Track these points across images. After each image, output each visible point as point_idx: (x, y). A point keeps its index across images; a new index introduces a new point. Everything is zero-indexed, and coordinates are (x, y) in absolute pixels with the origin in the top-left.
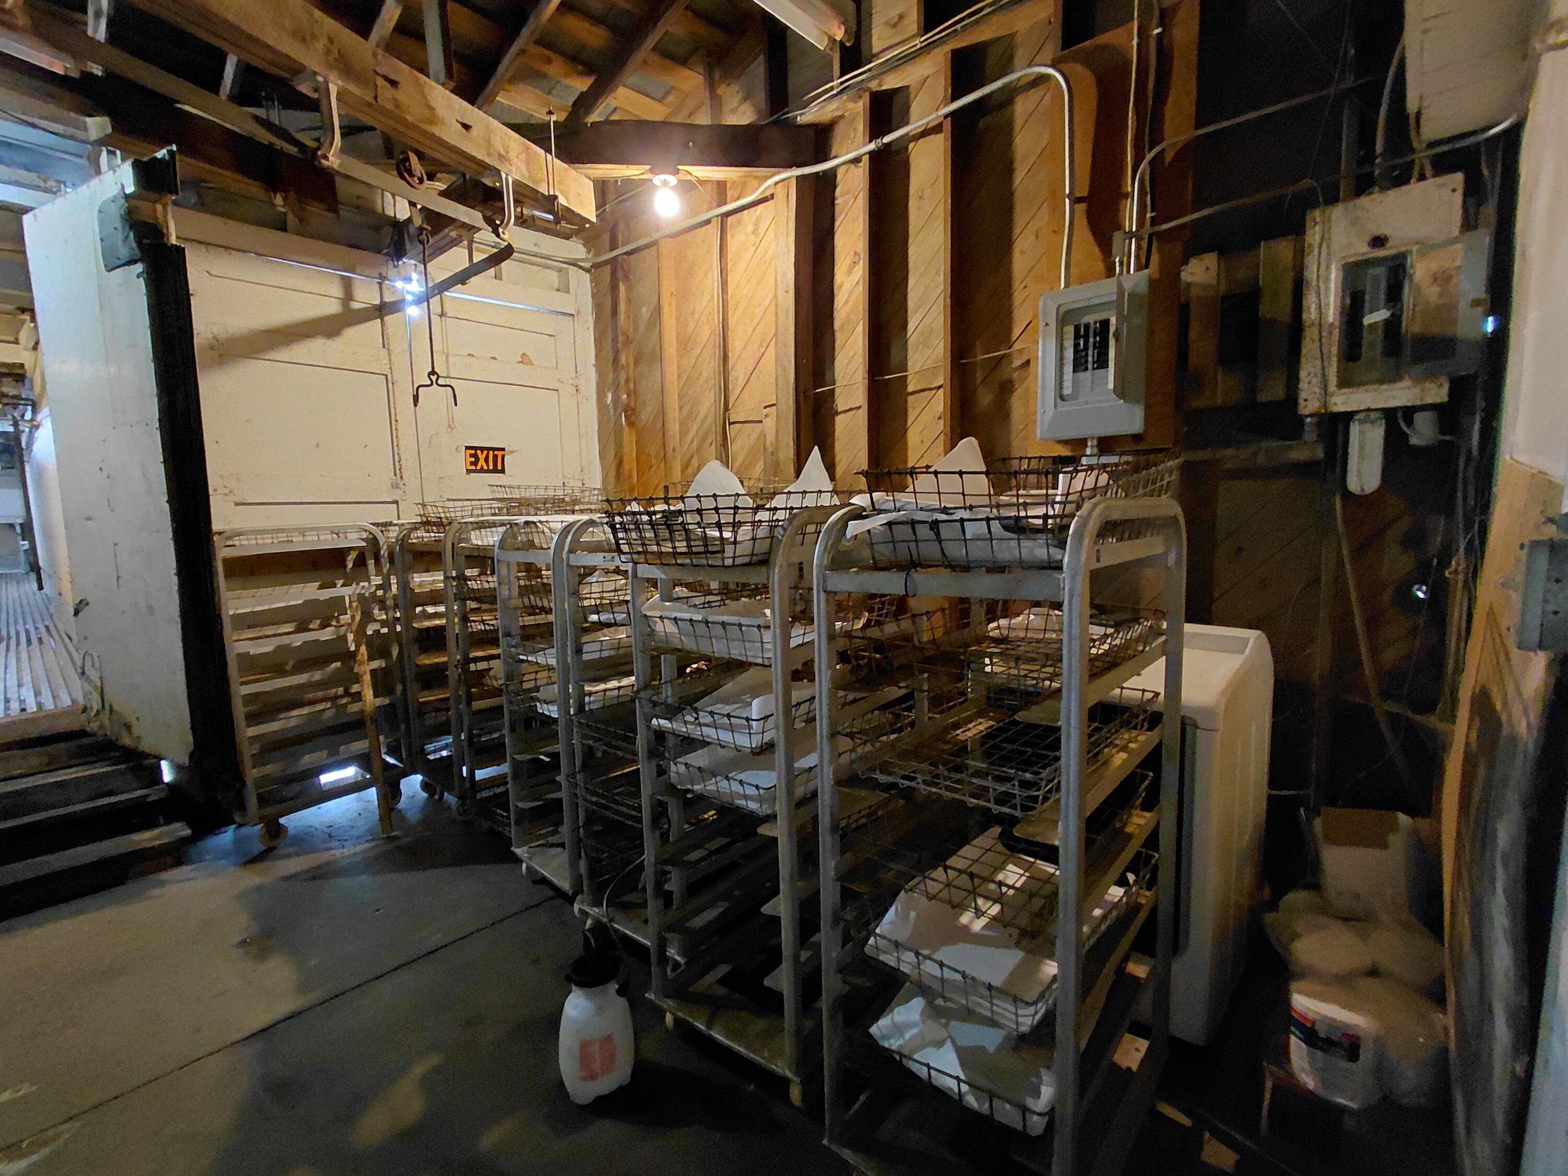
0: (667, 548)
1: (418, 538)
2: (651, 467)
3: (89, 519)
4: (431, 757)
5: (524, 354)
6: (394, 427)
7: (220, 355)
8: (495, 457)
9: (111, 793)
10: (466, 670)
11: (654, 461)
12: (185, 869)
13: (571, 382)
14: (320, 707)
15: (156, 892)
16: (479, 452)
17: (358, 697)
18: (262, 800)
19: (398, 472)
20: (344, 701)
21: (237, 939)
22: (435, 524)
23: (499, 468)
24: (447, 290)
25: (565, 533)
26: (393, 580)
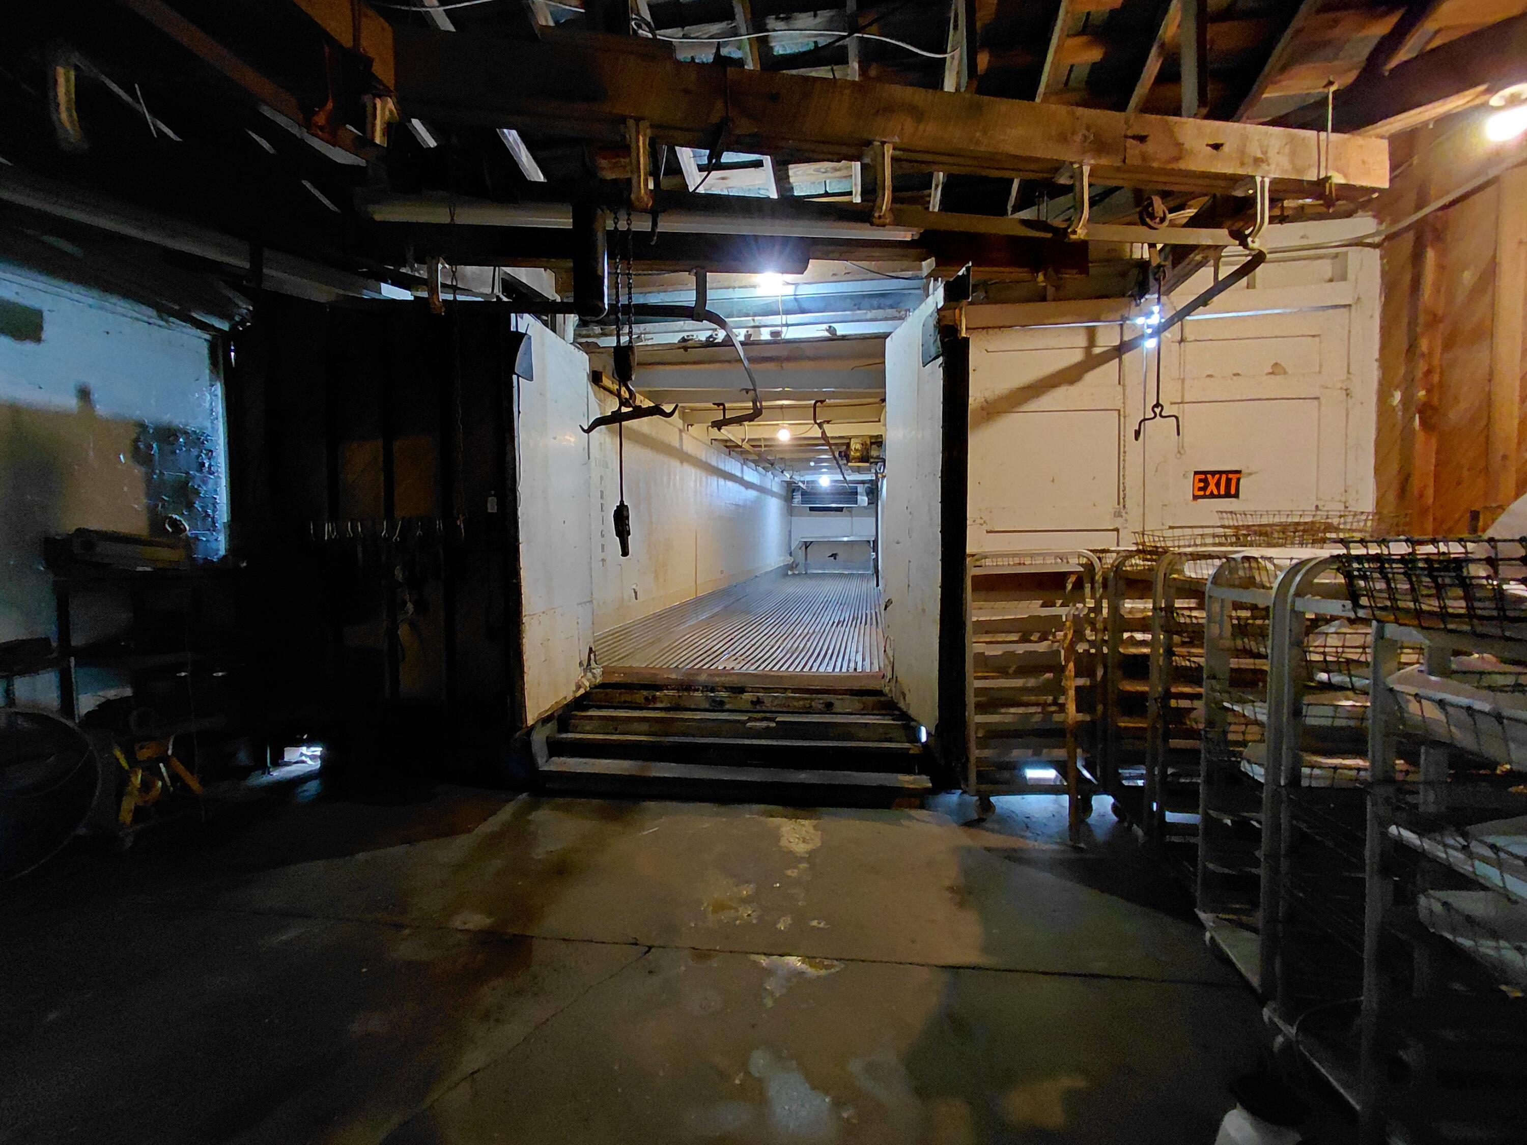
0: (1430, 605)
1: (1132, 565)
2: (1459, 483)
3: (898, 543)
4: (1125, 783)
5: (1276, 364)
6: (1122, 458)
7: (988, 414)
8: (1228, 481)
9: (890, 740)
10: (1165, 705)
11: (1465, 473)
12: (924, 813)
13: (1339, 385)
14: (1032, 710)
15: (905, 823)
16: (1209, 476)
17: (1062, 708)
18: (982, 777)
19: (1121, 500)
20: (1053, 708)
21: (947, 883)
22: (1150, 553)
23: (1233, 491)
24: (1188, 315)
25: (1292, 572)
26: (1105, 604)
